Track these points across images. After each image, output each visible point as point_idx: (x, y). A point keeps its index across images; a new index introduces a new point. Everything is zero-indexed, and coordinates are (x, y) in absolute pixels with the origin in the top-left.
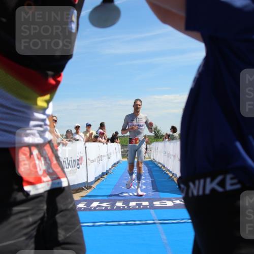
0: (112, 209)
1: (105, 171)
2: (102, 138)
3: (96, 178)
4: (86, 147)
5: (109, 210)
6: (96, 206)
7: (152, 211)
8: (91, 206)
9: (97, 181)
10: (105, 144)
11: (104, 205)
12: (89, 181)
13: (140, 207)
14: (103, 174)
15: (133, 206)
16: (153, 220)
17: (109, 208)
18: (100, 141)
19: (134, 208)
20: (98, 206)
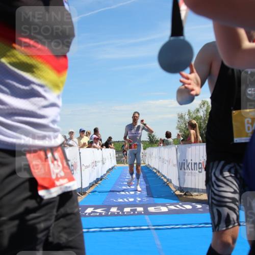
0: (106, 215)
1: (100, 177)
2: (96, 144)
3: (90, 184)
4: (80, 153)
5: (103, 216)
6: (90, 212)
7: (147, 217)
8: (86, 212)
9: (91, 187)
10: (100, 150)
11: (99, 211)
12: (83, 187)
13: (134, 213)
14: (98, 180)
15: (127, 212)
16: (148, 226)
17: (103, 214)
18: (94, 147)
19: (129, 214)
20: (92, 212)
